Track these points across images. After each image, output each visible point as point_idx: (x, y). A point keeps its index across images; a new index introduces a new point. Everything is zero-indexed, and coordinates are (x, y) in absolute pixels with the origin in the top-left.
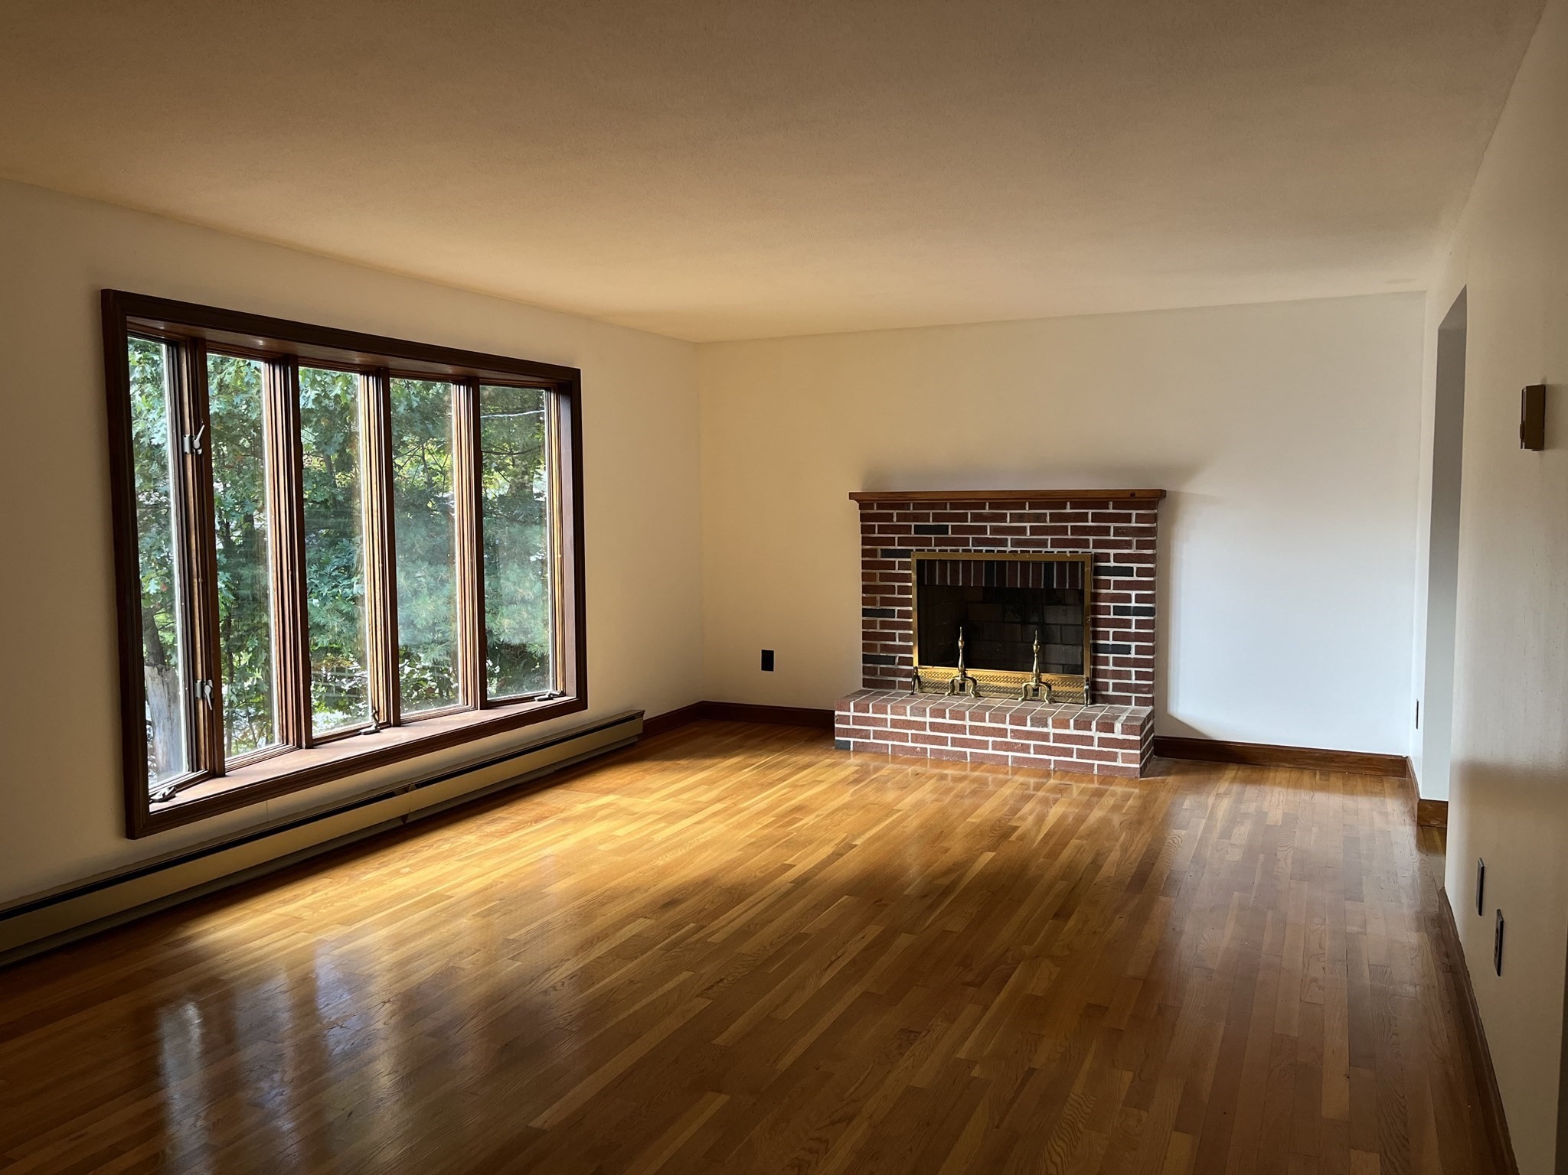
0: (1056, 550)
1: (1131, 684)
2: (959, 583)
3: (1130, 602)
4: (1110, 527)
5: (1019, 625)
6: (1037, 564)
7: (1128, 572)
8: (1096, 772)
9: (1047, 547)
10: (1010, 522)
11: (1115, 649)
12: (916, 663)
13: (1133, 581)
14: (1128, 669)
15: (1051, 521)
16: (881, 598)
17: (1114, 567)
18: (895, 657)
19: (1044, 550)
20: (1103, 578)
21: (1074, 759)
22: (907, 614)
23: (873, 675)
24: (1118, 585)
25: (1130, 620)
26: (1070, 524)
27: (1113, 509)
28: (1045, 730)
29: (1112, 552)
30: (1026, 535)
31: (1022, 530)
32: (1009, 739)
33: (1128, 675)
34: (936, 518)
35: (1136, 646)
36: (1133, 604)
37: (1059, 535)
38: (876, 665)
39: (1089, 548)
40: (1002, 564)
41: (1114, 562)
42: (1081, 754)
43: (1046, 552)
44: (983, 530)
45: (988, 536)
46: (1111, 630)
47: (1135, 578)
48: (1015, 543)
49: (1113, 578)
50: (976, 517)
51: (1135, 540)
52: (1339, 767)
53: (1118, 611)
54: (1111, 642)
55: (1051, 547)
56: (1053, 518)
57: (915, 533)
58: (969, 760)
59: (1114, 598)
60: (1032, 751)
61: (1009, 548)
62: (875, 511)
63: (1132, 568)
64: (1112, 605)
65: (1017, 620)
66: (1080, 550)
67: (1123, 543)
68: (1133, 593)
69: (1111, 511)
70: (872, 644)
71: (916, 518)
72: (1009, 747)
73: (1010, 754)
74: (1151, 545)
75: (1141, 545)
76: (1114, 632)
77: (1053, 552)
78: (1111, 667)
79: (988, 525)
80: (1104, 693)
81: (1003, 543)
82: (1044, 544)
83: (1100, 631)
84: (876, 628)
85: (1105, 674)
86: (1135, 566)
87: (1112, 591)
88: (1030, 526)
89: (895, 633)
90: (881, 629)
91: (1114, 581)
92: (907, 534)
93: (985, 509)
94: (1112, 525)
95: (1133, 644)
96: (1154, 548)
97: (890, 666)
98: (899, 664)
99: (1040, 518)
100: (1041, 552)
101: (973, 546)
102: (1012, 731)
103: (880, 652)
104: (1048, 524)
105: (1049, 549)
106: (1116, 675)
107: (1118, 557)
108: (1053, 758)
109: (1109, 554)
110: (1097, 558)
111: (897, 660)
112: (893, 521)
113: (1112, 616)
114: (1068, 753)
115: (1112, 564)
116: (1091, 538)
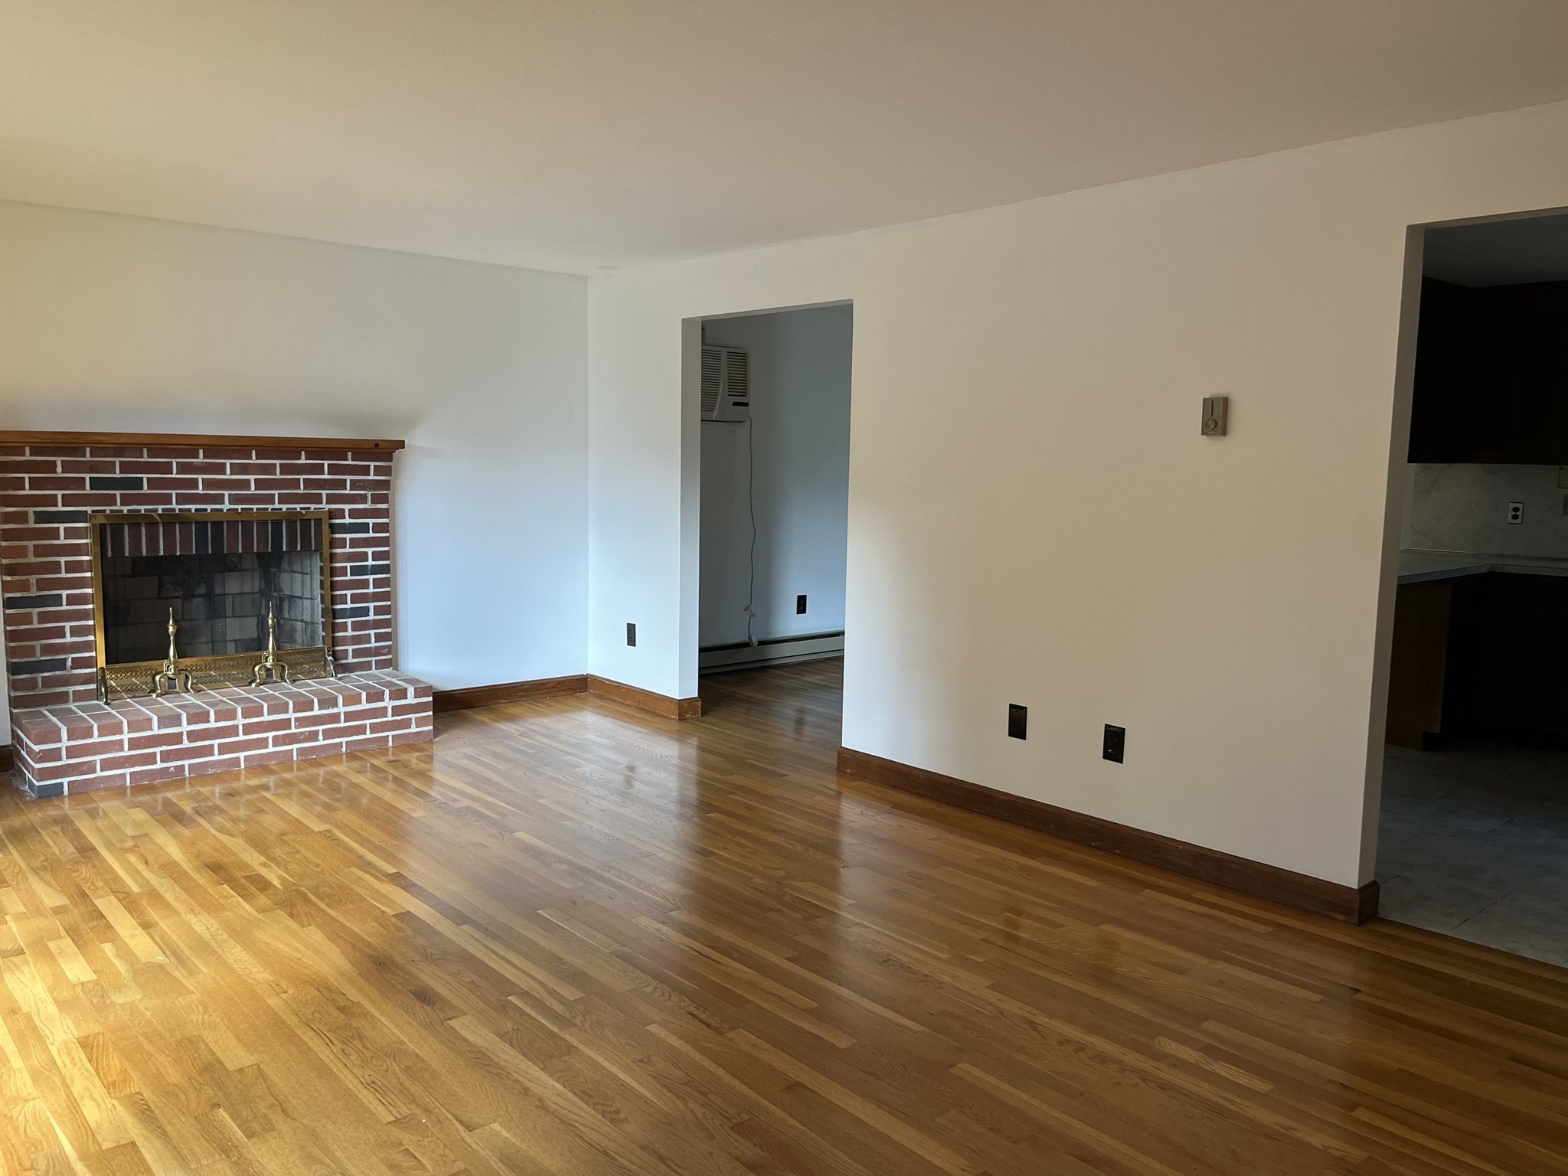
0: (284, 507)
1: (371, 647)
2: (159, 551)
3: (367, 561)
4: (346, 480)
5: (179, 601)
6: (263, 524)
7: (364, 528)
8: (390, 744)
9: (274, 504)
10: (231, 474)
11: (355, 612)
12: (102, 661)
13: (369, 538)
14: (367, 632)
15: (281, 474)
16: (37, 580)
17: (349, 523)
18: (65, 660)
19: (270, 507)
20: (338, 536)
21: (368, 735)
22: (82, 599)
23: (30, 690)
24: (355, 543)
25: (368, 580)
26: (302, 477)
27: (352, 460)
28: (335, 710)
29: (347, 507)
30: (249, 490)
31: (245, 484)
32: (293, 730)
33: (367, 639)
34: (125, 467)
35: (375, 607)
36: (370, 562)
37: (289, 489)
38: (34, 675)
39: (322, 503)
40: (217, 525)
41: (350, 518)
42: (374, 728)
43: (272, 509)
44: (193, 483)
45: (200, 491)
46: (349, 593)
47: (371, 534)
48: (234, 500)
49: (348, 536)
50: (183, 468)
51: (369, 494)
52: (542, 694)
53: (356, 571)
54: (349, 606)
55: (279, 503)
56: (284, 469)
57: (91, 489)
58: (243, 766)
59: (350, 557)
60: (321, 737)
61: (226, 506)
62: (28, 457)
63: (368, 524)
64: (348, 565)
65: (177, 594)
66: (313, 506)
67: (358, 498)
68: (370, 551)
69: (350, 462)
70: (28, 646)
71: (93, 467)
72: (293, 739)
73: (295, 747)
74: (384, 499)
75: (376, 499)
76: (352, 595)
77: (281, 509)
78: (350, 633)
79: (200, 477)
80: (343, 662)
81: (219, 499)
82: (270, 499)
83: (337, 595)
84: (31, 623)
85: (345, 641)
86: (371, 521)
87: (348, 550)
88: (255, 479)
89: (64, 627)
90: (39, 623)
91: (350, 539)
92: (78, 489)
93: (198, 458)
94: (349, 478)
95: (371, 605)
96: (387, 502)
97: (58, 673)
98: (72, 668)
99: (269, 469)
100: (267, 509)
101: (177, 504)
102: (297, 719)
103: (41, 656)
104: (278, 476)
105: (277, 506)
106: (356, 640)
107: (353, 514)
108: (344, 740)
109: (343, 510)
110: (332, 514)
111: (69, 663)
112: (56, 472)
113: (349, 577)
114: (361, 730)
115: (347, 520)
116: (324, 493)
